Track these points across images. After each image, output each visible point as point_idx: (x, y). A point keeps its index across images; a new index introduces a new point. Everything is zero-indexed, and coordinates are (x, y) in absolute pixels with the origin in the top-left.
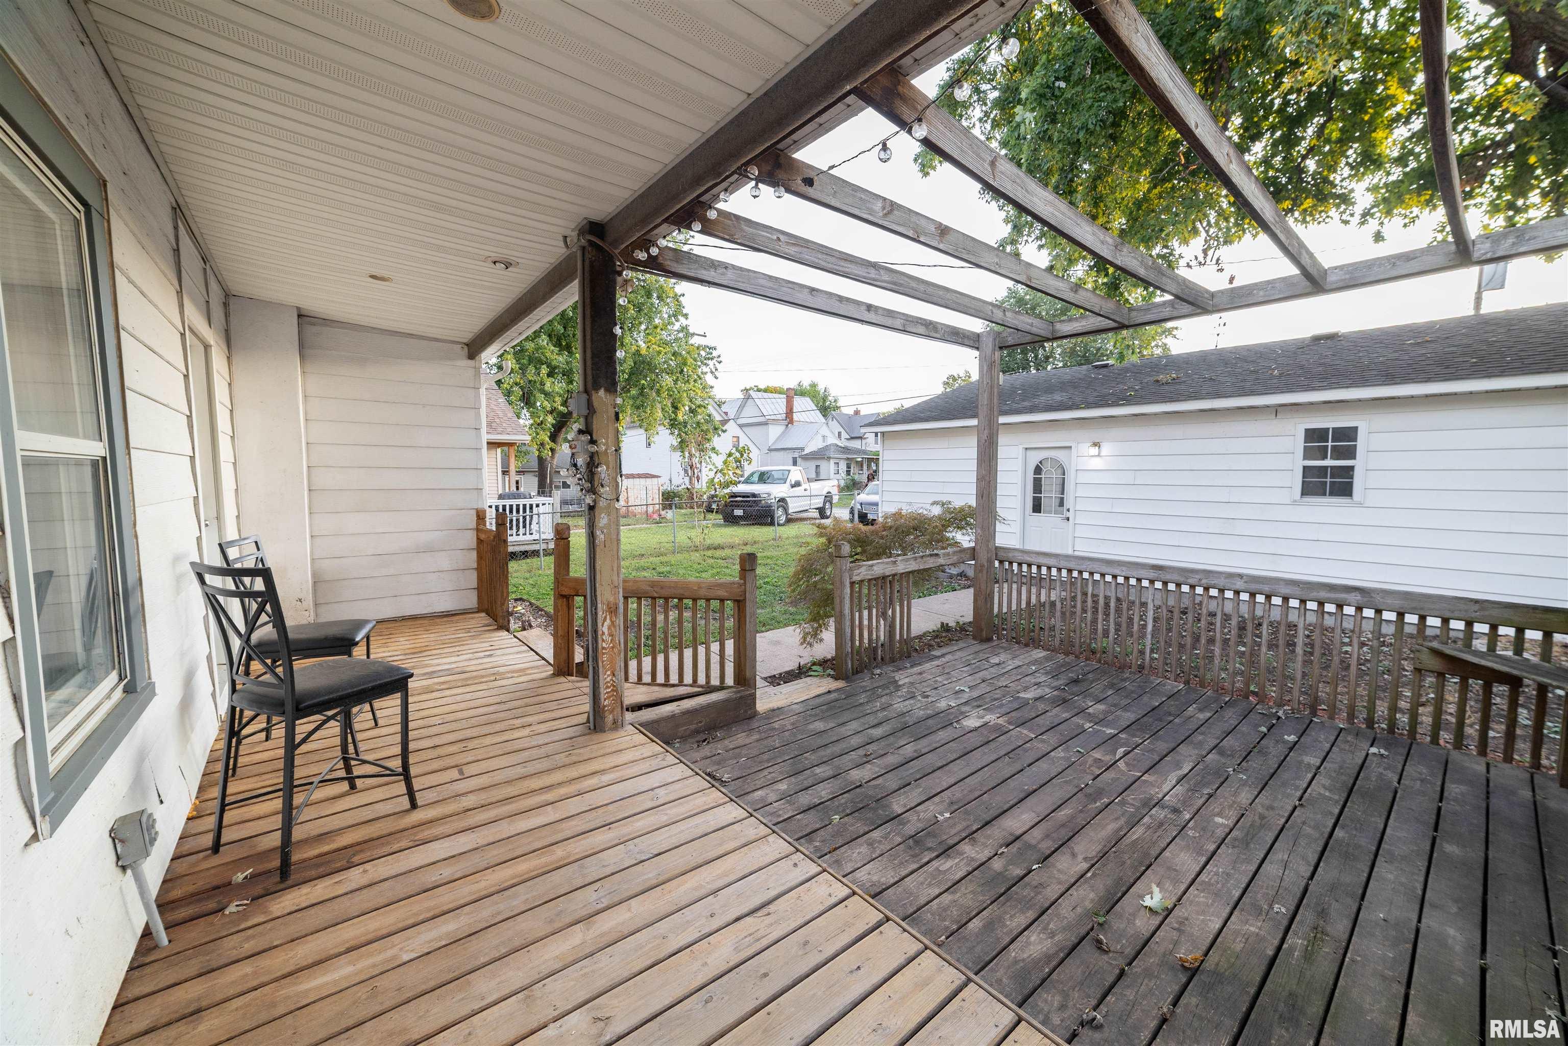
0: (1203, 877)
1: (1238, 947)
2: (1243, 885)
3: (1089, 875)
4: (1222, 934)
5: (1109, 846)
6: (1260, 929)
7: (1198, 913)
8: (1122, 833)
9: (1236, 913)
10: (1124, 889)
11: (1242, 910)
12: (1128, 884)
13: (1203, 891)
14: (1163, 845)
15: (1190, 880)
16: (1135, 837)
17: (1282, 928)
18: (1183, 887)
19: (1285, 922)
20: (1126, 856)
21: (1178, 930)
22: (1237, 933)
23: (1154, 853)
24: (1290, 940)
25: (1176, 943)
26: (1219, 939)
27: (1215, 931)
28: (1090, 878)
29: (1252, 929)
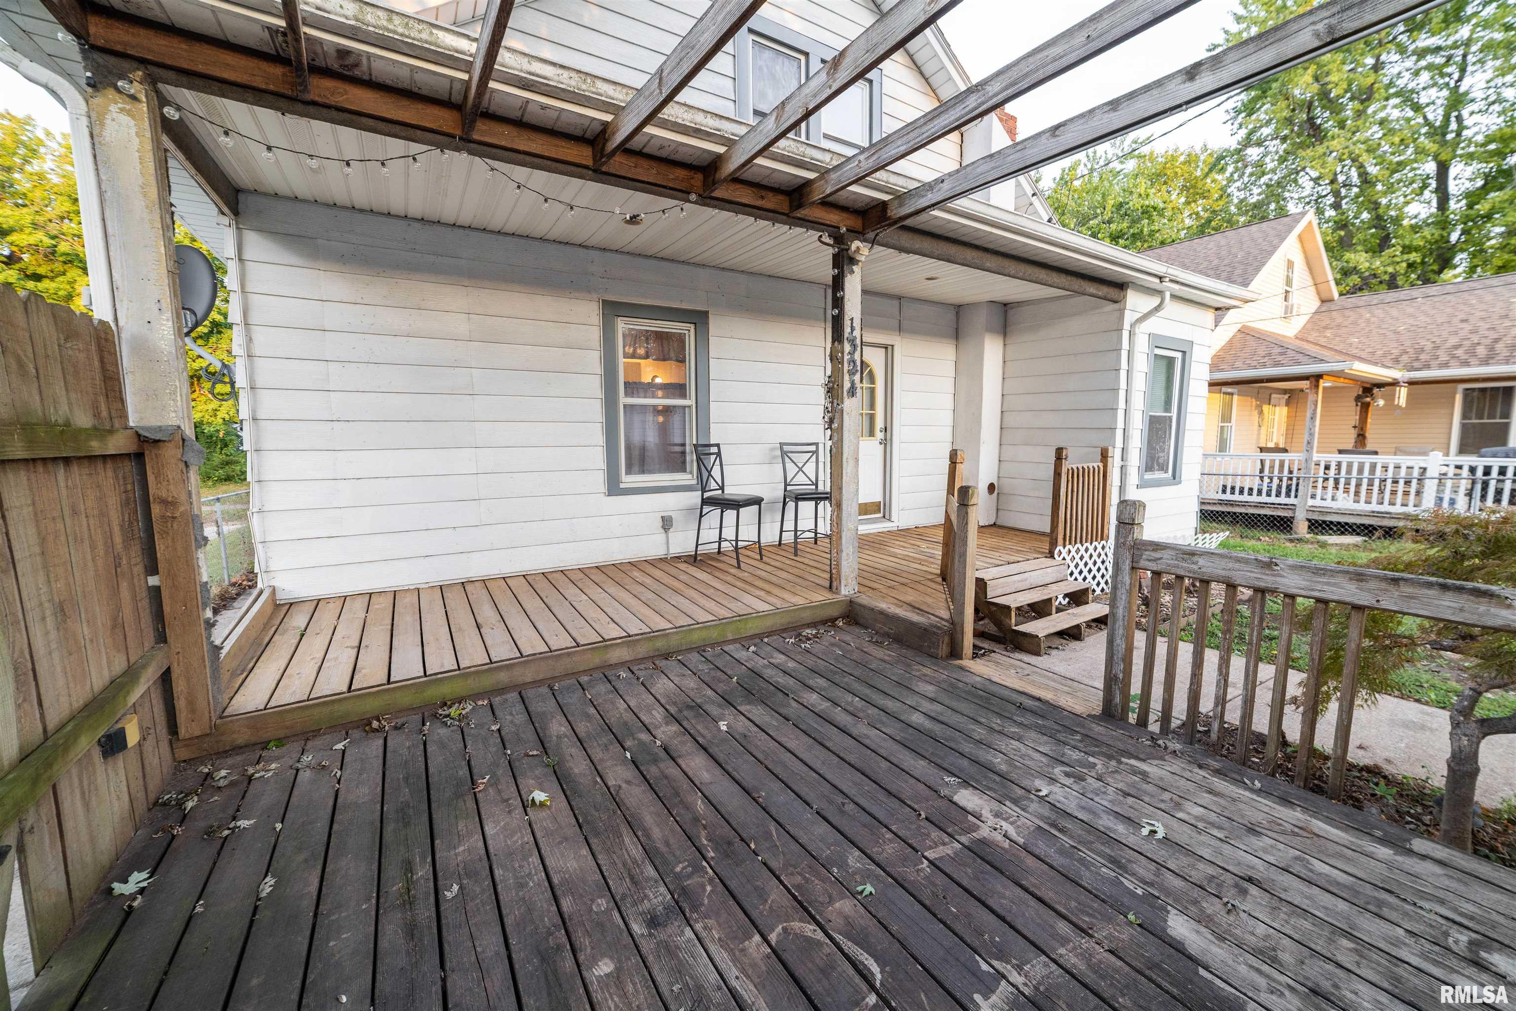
0: (535, 859)
1: (461, 825)
2: (499, 888)
3: (599, 780)
4: (478, 825)
5: (627, 813)
6: (456, 855)
7: (507, 824)
8: (640, 833)
9: (483, 852)
10: (568, 793)
11: (480, 860)
12: (571, 798)
13: (522, 846)
14: (601, 858)
15: (541, 845)
16: (627, 840)
17: (440, 874)
18: (539, 835)
19: (441, 883)
20: (604, 817)
21: (507, 800)
22: (470, 834)
23: (593, 841)
24: (428, 867)
25: (499, 792)
26: (477, 819)
27: (485, 822)
28: (594, 778)
29: (461, 849)
